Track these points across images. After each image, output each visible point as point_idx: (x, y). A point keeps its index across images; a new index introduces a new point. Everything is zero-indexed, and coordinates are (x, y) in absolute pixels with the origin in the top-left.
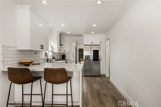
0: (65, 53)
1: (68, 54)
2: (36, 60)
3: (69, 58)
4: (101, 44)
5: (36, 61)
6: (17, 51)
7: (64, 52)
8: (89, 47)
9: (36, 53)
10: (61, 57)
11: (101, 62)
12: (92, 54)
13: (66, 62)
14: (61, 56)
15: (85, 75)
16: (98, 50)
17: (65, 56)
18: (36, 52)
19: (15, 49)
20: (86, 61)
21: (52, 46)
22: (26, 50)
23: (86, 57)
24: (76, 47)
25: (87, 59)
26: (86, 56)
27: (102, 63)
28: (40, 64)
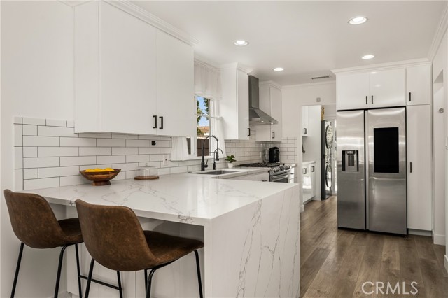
0: (279, 143)
1: (287, 146)
2: (147, 166)
3: (293, 157)
4: (408, 103)
5: (147, 169)
6: (77, 136)
7: (272, 140)
8: (359, 116)
9: (153, 143)
10: (264, 155)
11: (412, 178)
12: (371, 144)
13: (269, 171)
14: (267, 153)
15: (341, 226)
16: (396, 129)
17: (278, 152)
18: (153, 139)
19: (71, 132)
20: (344, 170)
21: (222, 119)
22: (112, 134)
23: (347, 156)
24: (323, 123)
25: (349, 165)
26: (344, 152)
27: (415, 180)
28: (158, 178)
